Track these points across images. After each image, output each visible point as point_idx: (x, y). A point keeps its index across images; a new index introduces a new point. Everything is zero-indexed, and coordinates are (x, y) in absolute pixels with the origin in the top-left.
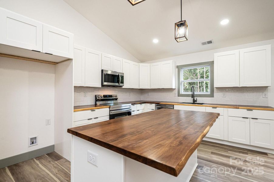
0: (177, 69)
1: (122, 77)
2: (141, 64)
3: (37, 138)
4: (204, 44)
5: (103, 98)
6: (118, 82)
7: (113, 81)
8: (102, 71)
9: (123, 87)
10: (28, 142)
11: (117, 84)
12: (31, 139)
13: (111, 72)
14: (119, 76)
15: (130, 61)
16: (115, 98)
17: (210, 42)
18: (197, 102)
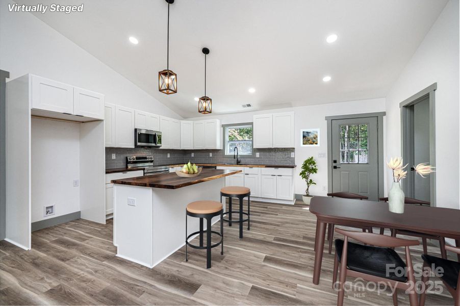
0: (222, 128)
1: (160, 137)
2: (183, 122)
3: (54, 207)
4: (244, 106)
5: (135, 160)
6: (155, 142)
7: (148, 141)
8: (136, 130)
9: (161, 148)
10: (44, 211)
11: (154, 145)
12: (47, 208)
13: (146, 132)
14: (155, 135)
15: (169, 119)
16: (150, 160)
17: (249, 105)
18: (241, 163)
